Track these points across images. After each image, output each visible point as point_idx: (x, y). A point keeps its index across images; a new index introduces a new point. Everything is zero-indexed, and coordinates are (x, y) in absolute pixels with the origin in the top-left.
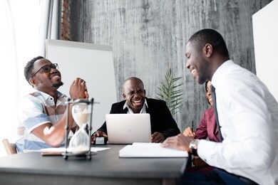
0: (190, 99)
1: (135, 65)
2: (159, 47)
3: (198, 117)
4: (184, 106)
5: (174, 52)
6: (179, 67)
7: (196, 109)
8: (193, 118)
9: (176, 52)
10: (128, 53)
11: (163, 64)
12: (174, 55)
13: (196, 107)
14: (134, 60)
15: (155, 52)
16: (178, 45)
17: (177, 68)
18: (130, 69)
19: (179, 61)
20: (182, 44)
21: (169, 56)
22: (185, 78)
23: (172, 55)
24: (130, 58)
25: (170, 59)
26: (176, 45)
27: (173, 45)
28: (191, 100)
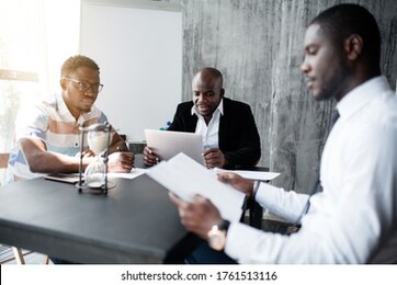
0: (293, 93)
1: (218, 36)
2: (255, 11)
3: (302, 120)
4: (285, 102)
5: (277, 19)
6: (283, 43)
7: (301, 109)
8: (296, 120)
9: (280, 20)
10: (209, 17)
11: (259, 38)
12: (277, 24)
13: (301, 105)
14: (218, 29)
15: (248, 18)
16: (284, 8)
17: (279, 44)
18: (210, 42)
19: (283, 34)
20: (289, 7)
21: (269, 26)
22: (289, 60)
23: (273, 24)
24: (211, 26)
25: (270, 30)
26: (280, 9)
27: (276, 9)
28: (296, 94)
